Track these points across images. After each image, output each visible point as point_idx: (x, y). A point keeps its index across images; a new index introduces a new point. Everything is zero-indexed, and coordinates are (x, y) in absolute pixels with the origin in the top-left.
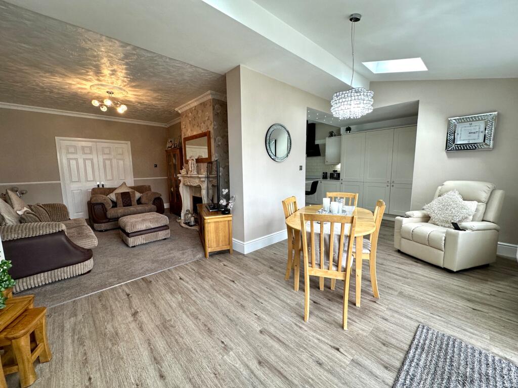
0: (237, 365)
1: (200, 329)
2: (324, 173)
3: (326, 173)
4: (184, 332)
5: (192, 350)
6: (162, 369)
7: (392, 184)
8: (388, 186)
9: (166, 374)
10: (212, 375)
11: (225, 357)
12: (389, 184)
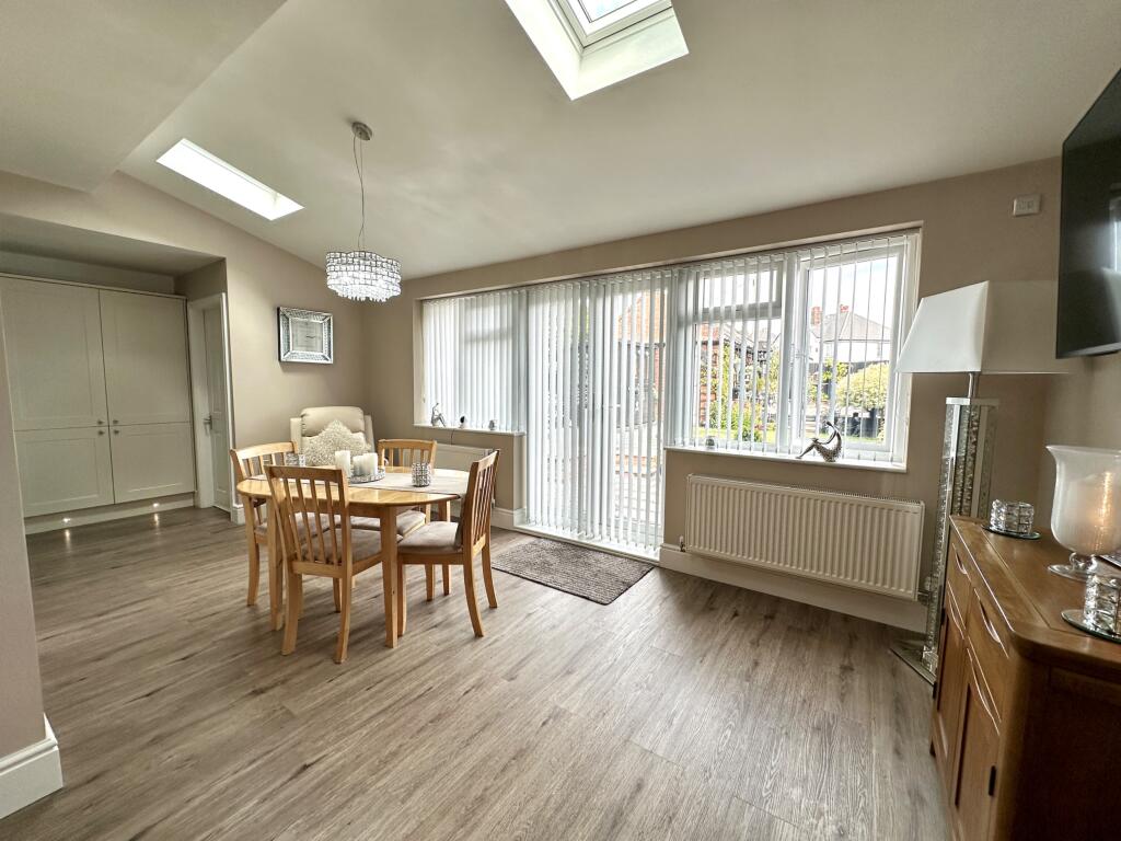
0: (581, 695)
1: (517, 776)
4: (532, 807)
5: (573, 766)
6: (628, 795)
7: (113, 429)
8: (100, 434)
9: (633, 783)
10: (607, 717)
11: (572, 711)
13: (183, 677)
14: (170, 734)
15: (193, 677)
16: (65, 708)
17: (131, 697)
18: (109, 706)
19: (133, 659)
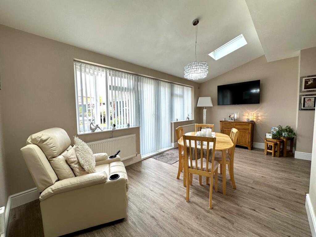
13: (261, 205)
14: (277, 197)
15: (259, 203)
16: (299, 228)
17: (279, 213)
18: (286, 216)
19: (268, 227)
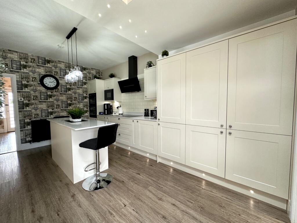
2: (145, 110)
3: (148, 110)
7: (228, 131)
8: (222, 133)
12: (224, 131)
